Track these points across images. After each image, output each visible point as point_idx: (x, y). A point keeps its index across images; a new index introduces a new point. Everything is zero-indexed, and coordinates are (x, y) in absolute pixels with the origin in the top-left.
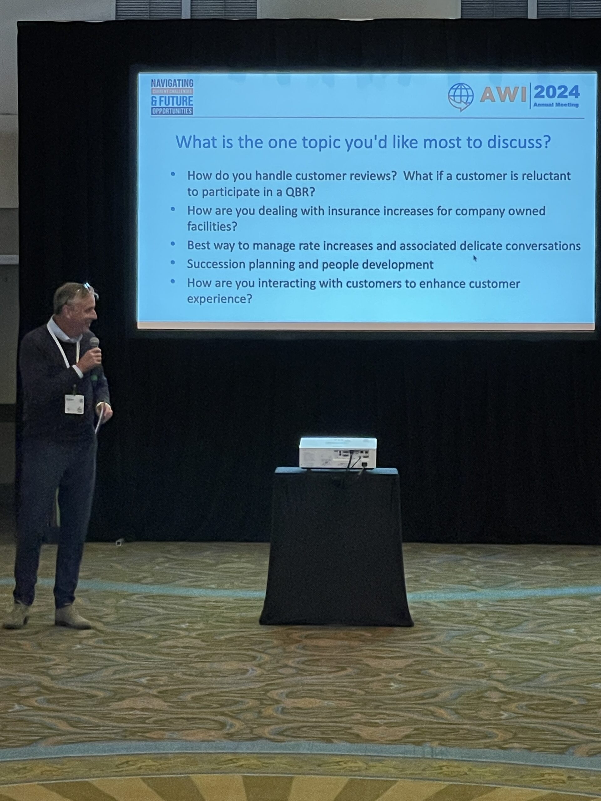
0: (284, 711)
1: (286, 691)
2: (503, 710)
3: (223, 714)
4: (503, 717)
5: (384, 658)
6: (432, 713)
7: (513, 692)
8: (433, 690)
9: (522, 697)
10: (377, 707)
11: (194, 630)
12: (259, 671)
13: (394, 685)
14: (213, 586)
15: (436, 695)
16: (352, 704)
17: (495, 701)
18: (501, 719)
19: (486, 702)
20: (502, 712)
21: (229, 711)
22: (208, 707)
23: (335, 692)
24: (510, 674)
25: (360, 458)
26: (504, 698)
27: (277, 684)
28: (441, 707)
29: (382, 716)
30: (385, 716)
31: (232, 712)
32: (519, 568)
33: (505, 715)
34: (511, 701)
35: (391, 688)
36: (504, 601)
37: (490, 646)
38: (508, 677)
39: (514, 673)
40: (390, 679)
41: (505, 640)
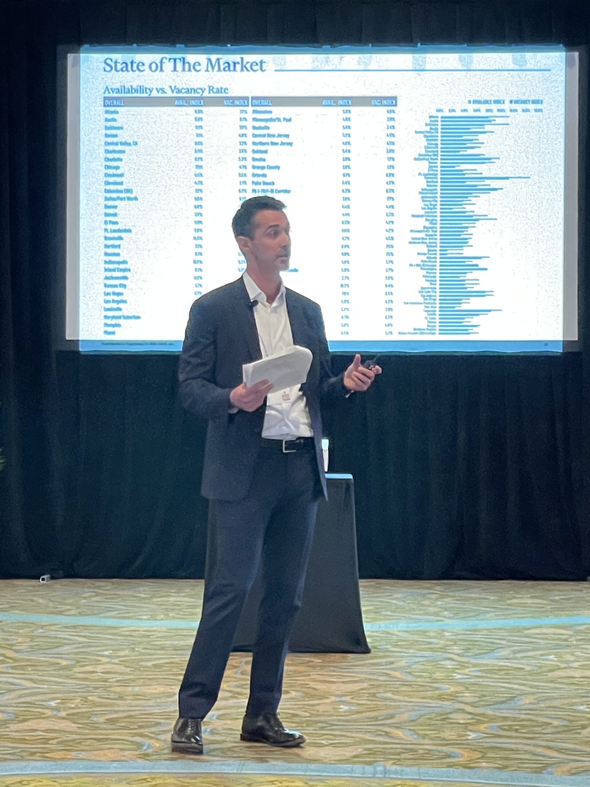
2: (470, 731)
3: (141, 735)
4: (470, 738)
5: (334, 682)
6: (387, 734)
7: (483, 714)
8: (391, 711)
9: (492, 719)
10: (322, 728)
11: (118, 657)
13: (344, 708)
14: (145, 617)
15: (392, 716)
17: (462, 722)
18: (468, 740)
19: (450, 723)
20: (469, 733)
21: (149, 732)
22: (125, 728)
24: (479, 697)
26: (472, 719)
28: (397, 728)
29: (328, 737)
30: (332, 737)
31: (152, 733)
32: (493, 601)
33: (472, 735)
34: (479, 722)
35: (341, 710)
36: (475, 630)
37: (457, 671)
38: (477, 699)
39: (484, 696)
40: (340, 701)
41: (475, 665)
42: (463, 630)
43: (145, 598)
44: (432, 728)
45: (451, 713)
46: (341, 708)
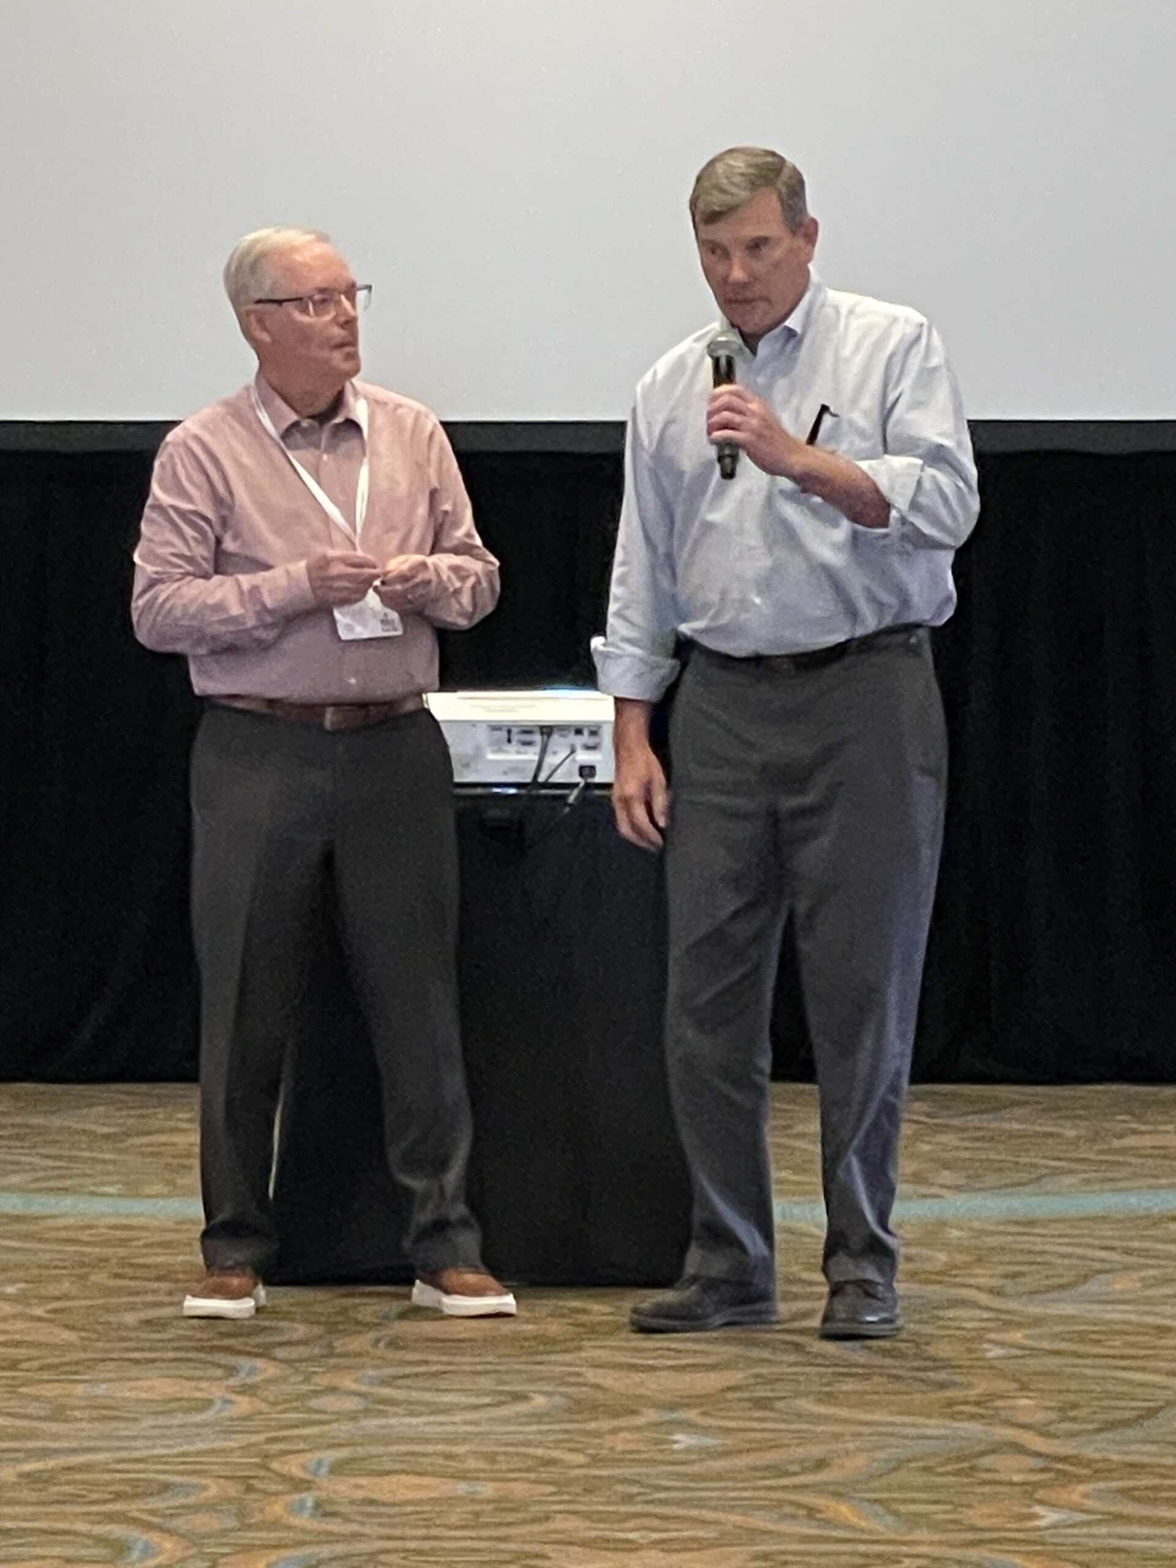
0: (323, 1510)
1: (331, 1456)
2: (1041, 1502)
3: (122, 1518)
4: (1042, 1523)
5: (652, 1369)
6: (812, 1512)
7: (1073, 1456)
8: (816, 1451)
9: (1100, 1470)
10: (629, 1499)
11: (43, 1299)
12: (244, 1404)
13: (683, 1440)
14: (111, 1190)
15: (821, 1464)
16: (552, 1489)
17: (1017, 1478)
18: (1038, 1529)
19: (986, 1483)
20: (1038, 1509)
21: (142, 1511)
22: (75, 1499)
23: (492, 1458)
24: (1060, 1409)
25: (573, 751)
26: (1043, 1470)
27: (304, 1438)
28: (838, 1495)
29: (646, 1522)
30: (657, 1523)
31: (153, 1512)
32: (1074, 1142)
33: (1049, 1517)
34: (1067, 1479)
35: (676, 1446)
36: (1032, 1223)
37: (993, 1336)
38: (1053, 1415)
39: (1075, 1406)
40: (672, 1422)
41: (1038, 1321)
42: (998, 1223)
43: (106, 1137)
44: (935, 1496)
45: (983, 1454)
46: (676, 1442)
